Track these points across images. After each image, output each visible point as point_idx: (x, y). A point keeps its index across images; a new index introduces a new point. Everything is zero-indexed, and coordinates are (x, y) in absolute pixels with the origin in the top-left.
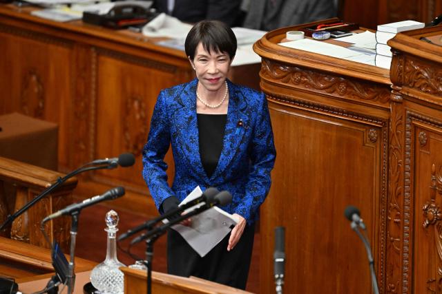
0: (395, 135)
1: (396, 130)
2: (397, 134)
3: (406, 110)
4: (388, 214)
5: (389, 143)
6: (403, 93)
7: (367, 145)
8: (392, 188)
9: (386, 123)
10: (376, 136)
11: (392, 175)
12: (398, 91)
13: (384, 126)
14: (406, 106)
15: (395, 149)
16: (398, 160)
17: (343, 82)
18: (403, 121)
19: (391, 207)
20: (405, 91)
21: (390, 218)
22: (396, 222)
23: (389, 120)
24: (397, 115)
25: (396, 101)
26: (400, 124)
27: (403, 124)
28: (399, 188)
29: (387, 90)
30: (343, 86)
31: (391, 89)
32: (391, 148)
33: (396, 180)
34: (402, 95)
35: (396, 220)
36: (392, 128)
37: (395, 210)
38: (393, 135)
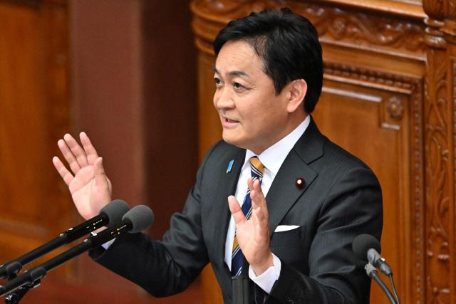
0: (436, 108)
1: (437, 99)
2: (439, 105)
3: (452, 62)
4: (426, 247)
5: (425, 121)
6: (447, 31)
7: (386, 125)
8: (432, 199)
9: (417, 86)
10: (401, 108)
11: (432, 178)
12: (437, 28)
13: (415, 91)
14: (452, 54)
15: (436, 131)
16: (441, 150)
17: (340, 16)
18: (448, 82)
19: (431, 233)
20: (449, 28)
21: (430, 254)
22: (443, 262)
23: (423, 81)
24: (438, 71)
25: (434, 47)
26: (444, 86)
27: (449, 87)
28: (444, 201)
29: (418, 28)
30: (339, 25)
31: (426, 26)
32: (429, 129)
33: (439, 185)
34: (445, 36)
35: (442, 257)
36: (429, 95)
37: (439, 239)
38: (432, 106)
